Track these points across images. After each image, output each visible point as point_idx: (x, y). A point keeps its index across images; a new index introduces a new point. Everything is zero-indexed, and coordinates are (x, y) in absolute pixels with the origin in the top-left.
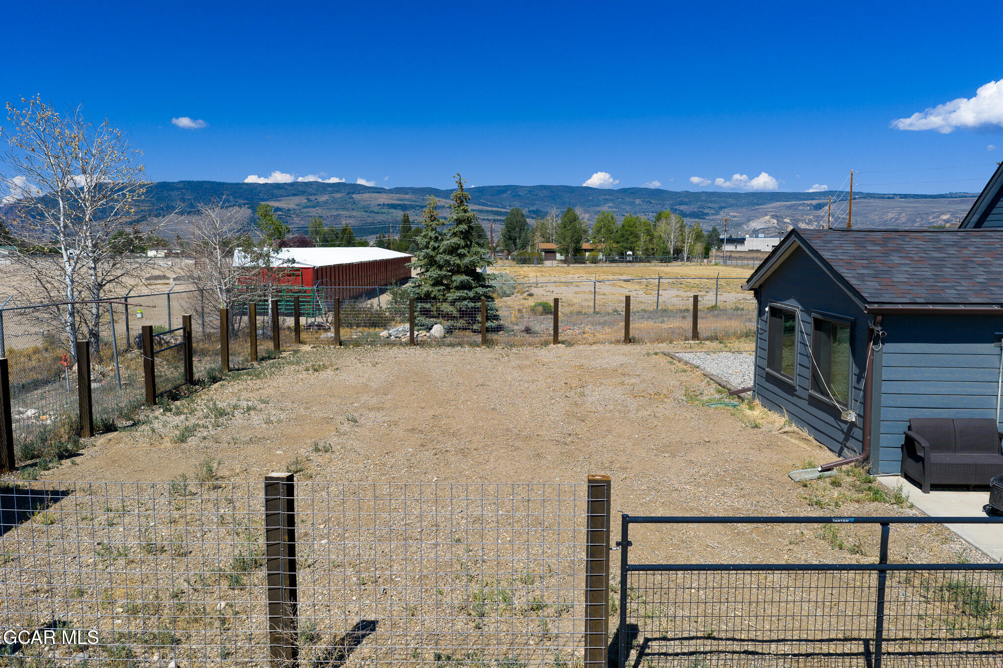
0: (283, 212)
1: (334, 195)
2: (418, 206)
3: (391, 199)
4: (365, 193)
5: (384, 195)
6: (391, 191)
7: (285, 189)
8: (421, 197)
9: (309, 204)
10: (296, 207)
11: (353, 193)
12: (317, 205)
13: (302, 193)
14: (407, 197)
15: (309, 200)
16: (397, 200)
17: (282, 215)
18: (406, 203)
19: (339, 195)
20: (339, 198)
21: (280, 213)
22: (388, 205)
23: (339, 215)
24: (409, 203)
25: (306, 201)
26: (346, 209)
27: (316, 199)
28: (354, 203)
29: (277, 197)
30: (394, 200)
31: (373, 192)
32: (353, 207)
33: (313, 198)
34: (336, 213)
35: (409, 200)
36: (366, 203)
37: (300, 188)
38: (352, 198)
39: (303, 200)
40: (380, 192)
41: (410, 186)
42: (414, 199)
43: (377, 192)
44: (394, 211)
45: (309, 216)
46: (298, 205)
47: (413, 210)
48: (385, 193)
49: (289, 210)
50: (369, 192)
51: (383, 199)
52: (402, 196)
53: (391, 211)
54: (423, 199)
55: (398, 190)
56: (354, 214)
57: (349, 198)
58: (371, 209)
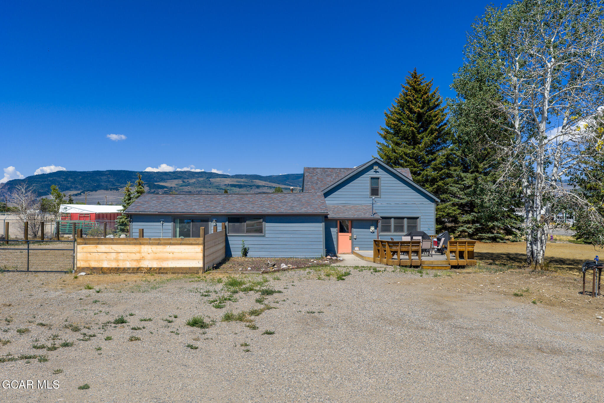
0: (168, 189)
1: (199, 179)
2: (249, 185)
3: (232, 181)
4: (218, 178)
5: (229, 179)
6: (233, 177)
7: (170, 175)
8: (251, 180)
9: (184, 184)
10: (176, 186)
11: (210, 178)
12: (189, 185)
13: (180, 178)
14: (242, 180)
15: (184, 182)
16: (236, 182)
17: (167, 190)
18: (242, 183)
19: (202, 179)
20: (202, 181)
21: (166, 189)
22: (231, 185)
23: (201, 191)
24: (243, 184)
25: (182, 182)
26: (206, 187)
27: (188, 181)
28: (211, 184)
29: (165, 180)
30: (235, 182)
31: (222, 177)
32: (210, 186)
33: (186, 180)
34: (199, 189)
35: (243, 182)
36: (218, 184)
37: (179, 175)
38: (210, 181)
39: (180, 182)
40: (226, 177)
41: (244, 174)
42: (246, 181)
43: (224, 178)
44: (234, 188)
45: (183, 191)
46: (177, 185)
47: (246, 188)
48: (229, 177)
49: (171, 188)
50: (220, 177)
51: (228, 181)
52: (239, 180)
53: (232, 188)
54: (252, 182)
55: (237, 176)
56: (210, 190)
57: (208, 181)
58: (220, 187)
